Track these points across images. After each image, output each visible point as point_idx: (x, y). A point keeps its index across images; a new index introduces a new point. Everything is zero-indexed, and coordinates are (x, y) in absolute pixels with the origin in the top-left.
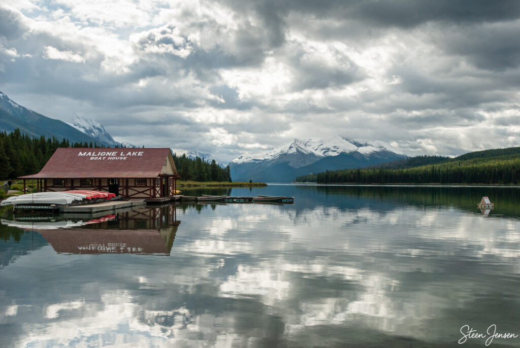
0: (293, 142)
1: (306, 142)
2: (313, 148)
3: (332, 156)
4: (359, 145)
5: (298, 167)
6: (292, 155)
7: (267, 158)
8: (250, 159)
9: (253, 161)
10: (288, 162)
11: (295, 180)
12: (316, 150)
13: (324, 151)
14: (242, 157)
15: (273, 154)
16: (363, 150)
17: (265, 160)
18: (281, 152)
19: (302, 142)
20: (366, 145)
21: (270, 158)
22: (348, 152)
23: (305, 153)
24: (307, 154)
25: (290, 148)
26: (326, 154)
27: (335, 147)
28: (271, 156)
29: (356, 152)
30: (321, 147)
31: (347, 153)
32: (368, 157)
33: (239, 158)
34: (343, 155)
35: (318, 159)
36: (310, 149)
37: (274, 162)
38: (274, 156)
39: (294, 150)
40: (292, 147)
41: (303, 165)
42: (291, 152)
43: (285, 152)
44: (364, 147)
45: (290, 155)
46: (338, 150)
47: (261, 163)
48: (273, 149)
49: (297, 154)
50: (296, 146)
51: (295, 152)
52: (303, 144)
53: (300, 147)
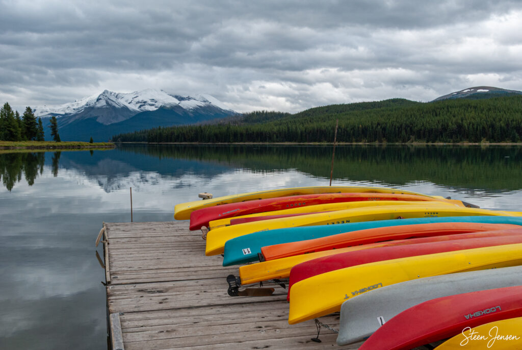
0: (101, 93)
1: (117, 93)
2: (127, 101)
3: (149, 111)
4: (181, 99)
5: (109, 124)
6: (101, 109)
7: (68, 112)
8: (47, 113)
9: (50, 116)
10: (96, 118)
11: (112, 139)
12: (129, 103)
13: (139, 104)
15: (75, 107)
16: (185, 104)
17: (66, 114)
18: (87, 105)
19: (113, 94)
20: (189, 99)
21: (73, 112)
22: (168, 106)
23: (117, 106)
24: (119, 108)
25: (98, 100)
26: (142, 108)
27: (153, 100)
28: (74, 109)
29: (178, 107)
30: (136, 100)
31: (168, 108)
32: (191, 112)
34: (162, 109)
35: (134, 115)
36: (123, 102)
37: (77, 117)
38: (78, 109)
39: (103, 103)
40: (100, 99)
41: (115, 121)
42: (99, 105)
43: (91, 105)
44: (187, 101)
45: (98, 108)
46: (157, 105)
47: (61, 118)
48: (76, 101)
49: (107, 108)
50: (105, 98)
51: (105, 106)
52: (114, 95)
53: (110, 100)
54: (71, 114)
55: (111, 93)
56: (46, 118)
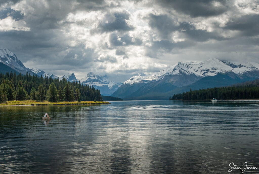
0: (177, 64)
1: (188, 64)
2: (194, 70)
3: (211, 76)
4: (234, 66)
5: (181, 86)
6: (176, 75)
7: (154, 79)
8: (141, 80)
9: (142, 82)
12: (196, 71)
13: (203, 72)
14: (133, 78)
15: (159, 75)
16: (236, 71)
17: (153, 80)
18: (167, 74)
19: (185, 65)
20: (240, 66)
22: (224, 73)
23: (187, 74)
24: (188, 75)
25: (174, 70)
26: (206, 74)
27: (213, 68)
28: (158, 77)
29: (231, 73)
30: (201, 69)
31: (224, 74)
32: (241, 76)
33: (131, 80)
34: (219, 75)
35: (198, 79)
36: (191, 71)
37: (160, 82)
38: (160, 77)
39: (177, 72)
40: (176, 69)
41: (185, 85)
42: (174, 74)
43: (170, 74)
44: (238, 68)
45: (174, 76)
46: (216, 71)
47: (150, 83)
48: (160, 71)
49: (179, 75)
50: (179, 68)
51: (178, 74)
52: (185, 66)
53: (183, 69)
54: (156, 80)
55: (183, 65)
56: (140, 83)
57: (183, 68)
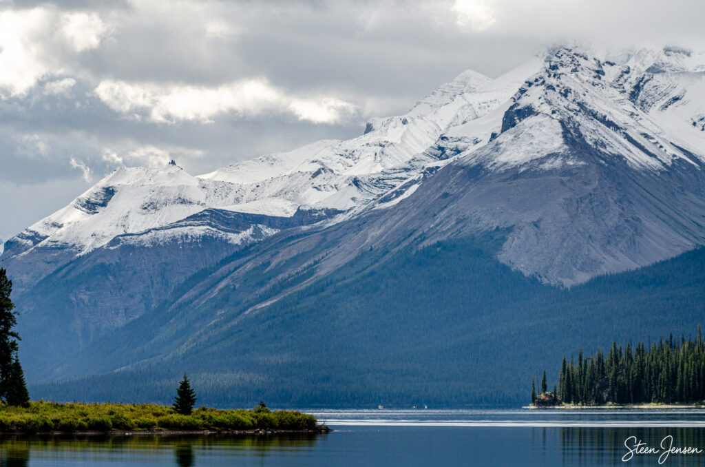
0: (536, 68)
1: (638, 69)
6: (526, 176)
7: (314, 200)
8: (183, 212)
9: (199, 230)
10: (498, 236)
11: (556, 384)
14: (109, 192)
15: (366, 168)
17: (304, 216)
18: (441, 152)
19: (611, 73)
21: (348, 202)
23: (636, 157)
24: (648, 172)
25: (514, 116)
28: (356, 182)
33: (91, 206)
38: (378, 182)
39: (543, 137)
40: (529, 111)
42: (515, 153)
43: (469, 153)
45: (514, 174)
47: (272, 245)
48: (369, 129)
49: (566, 171)
50: (563, 103)
51: (553, 155)
52: (618, 85)
53: (593, 115)
54: (332, 213)
55: (600, 73)
56: (174, 240)
57: (600, 107)
